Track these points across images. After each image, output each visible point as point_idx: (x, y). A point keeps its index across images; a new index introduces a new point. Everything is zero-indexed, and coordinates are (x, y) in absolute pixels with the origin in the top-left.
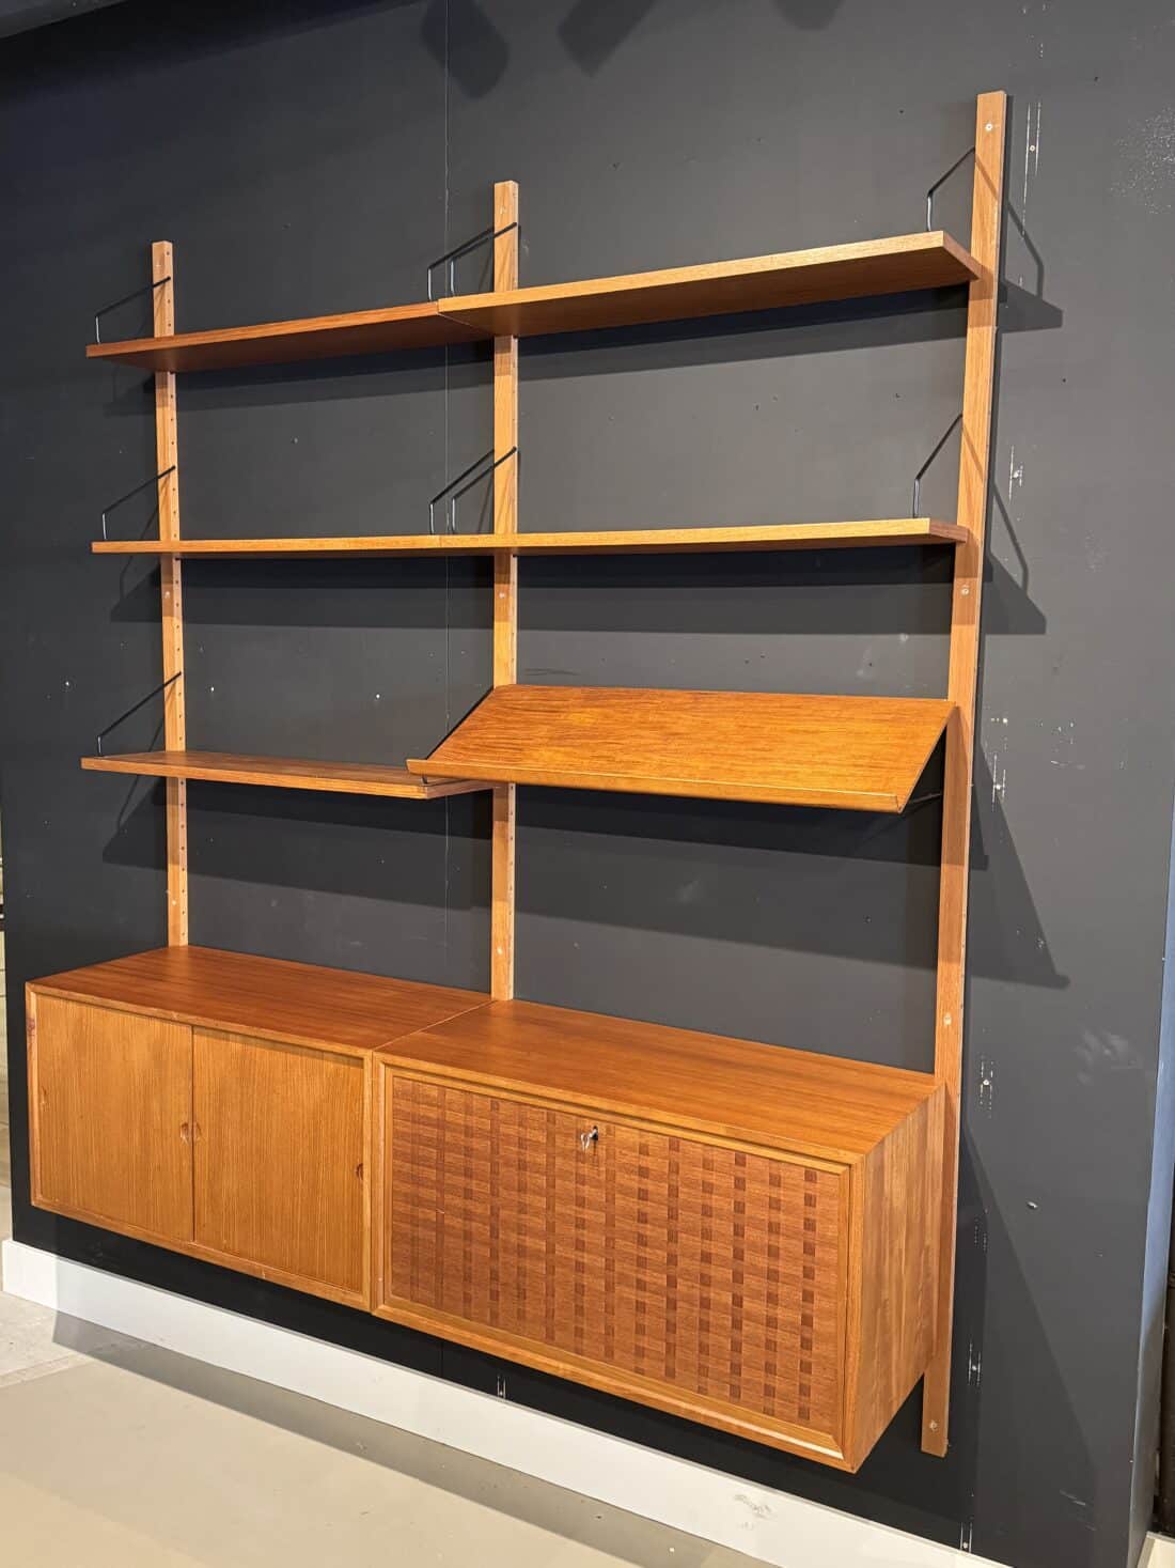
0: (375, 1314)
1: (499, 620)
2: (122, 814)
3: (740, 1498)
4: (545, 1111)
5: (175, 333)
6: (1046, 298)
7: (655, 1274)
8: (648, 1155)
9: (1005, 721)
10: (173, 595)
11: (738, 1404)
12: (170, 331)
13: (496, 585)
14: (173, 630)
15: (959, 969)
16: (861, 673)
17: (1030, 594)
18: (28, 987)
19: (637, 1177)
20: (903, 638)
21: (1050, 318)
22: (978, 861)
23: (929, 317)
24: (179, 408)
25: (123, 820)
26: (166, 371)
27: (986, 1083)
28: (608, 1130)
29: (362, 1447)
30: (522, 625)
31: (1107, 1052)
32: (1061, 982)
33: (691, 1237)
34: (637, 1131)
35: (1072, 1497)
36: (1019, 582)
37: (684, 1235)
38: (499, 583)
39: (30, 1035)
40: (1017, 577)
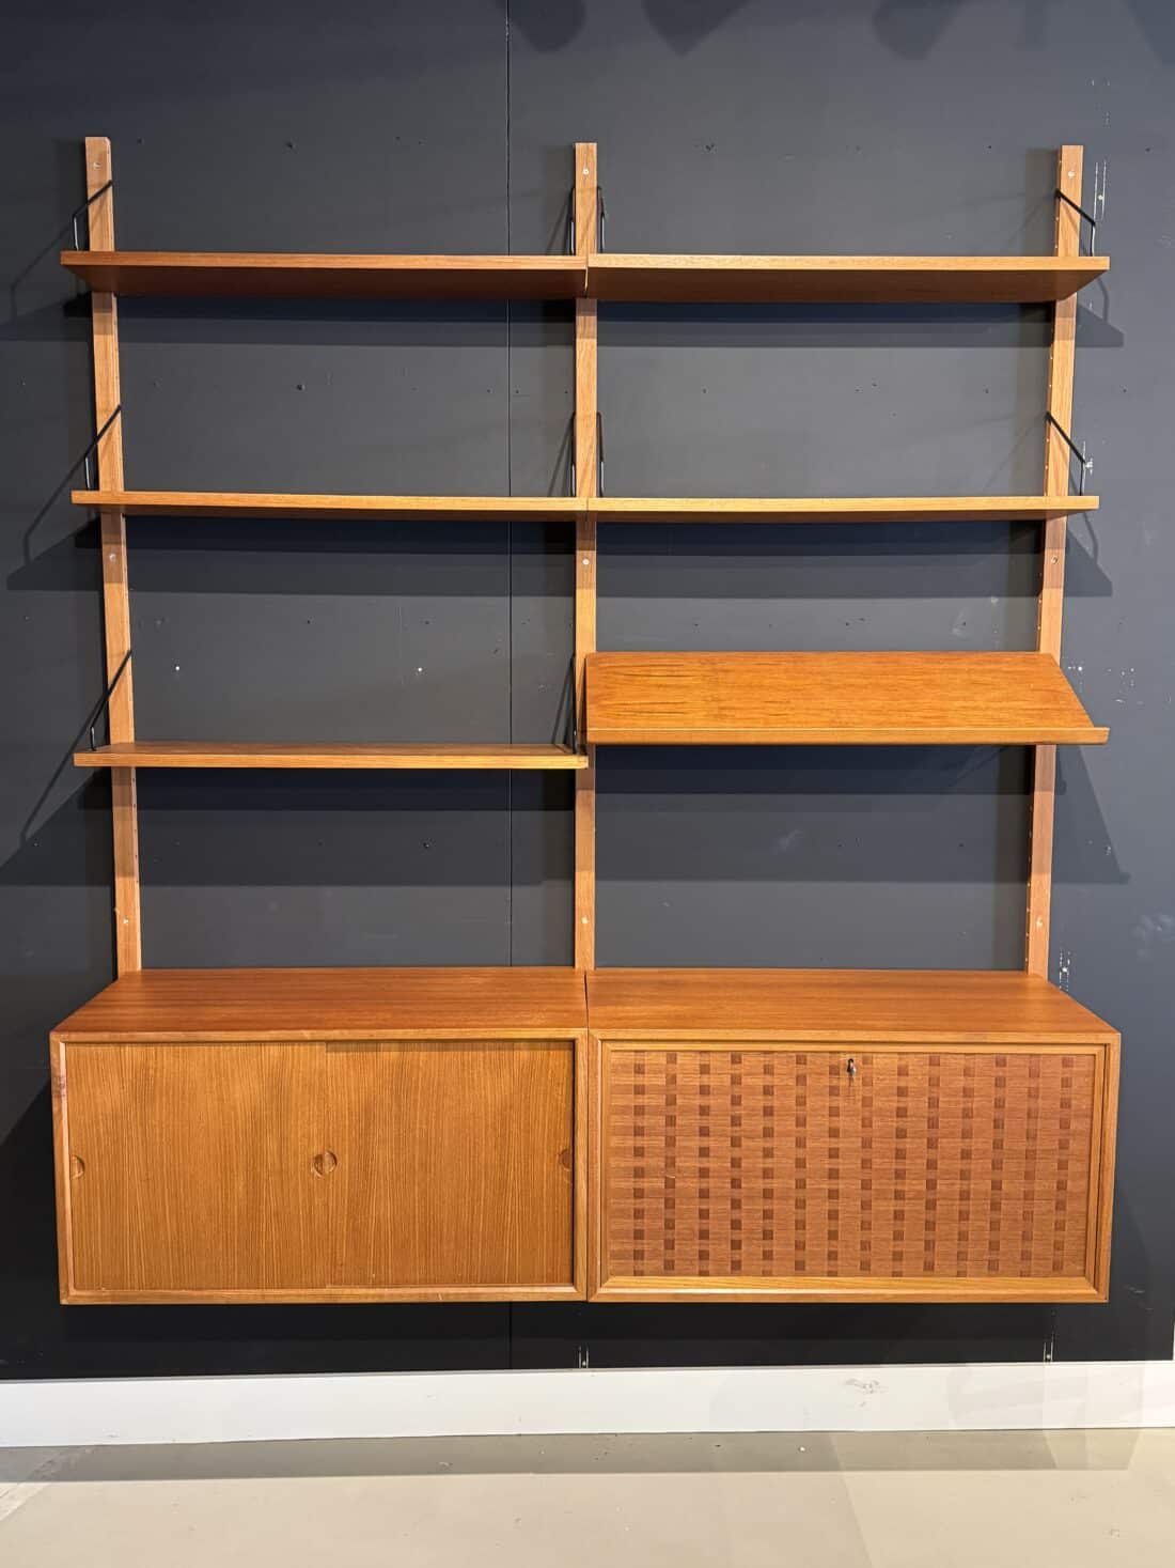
0: (593, 1300)
1: (581, 588)
2: (29, 821)
3: (851, 1382)
4: (794, 1054)
5: (117, 248)
6: (1111, 322)
7: (914, 1182)
8: (907, 1075)
9: (1080, 669)
10: (116, 558)
11: (997, 1275)
12: (110, 247)
13: (578, 552)
14: (118, 598)
15: (1047, 878)
16: (956, 631)
17: (1100, 564)
18: (53, 1037)
19: (896, 1098)
20: (994, 600)
21: (1114, 339)
22: (1060, 788)
23: (1012, 328)
24: (120, 340)
26: (111, 292)
27: (1065, 970)
28: (865, 1061)
29: (447, 1464)
31: (1159, 929)
32: (1123, 879)
33: (951, 1140)
34: (896, 1056)
35: (1132, 1289)
36: (1090, 553)
37: (944, 1140)
38: (583, 549)
39: (59, 1096)
40: (1088, 548)
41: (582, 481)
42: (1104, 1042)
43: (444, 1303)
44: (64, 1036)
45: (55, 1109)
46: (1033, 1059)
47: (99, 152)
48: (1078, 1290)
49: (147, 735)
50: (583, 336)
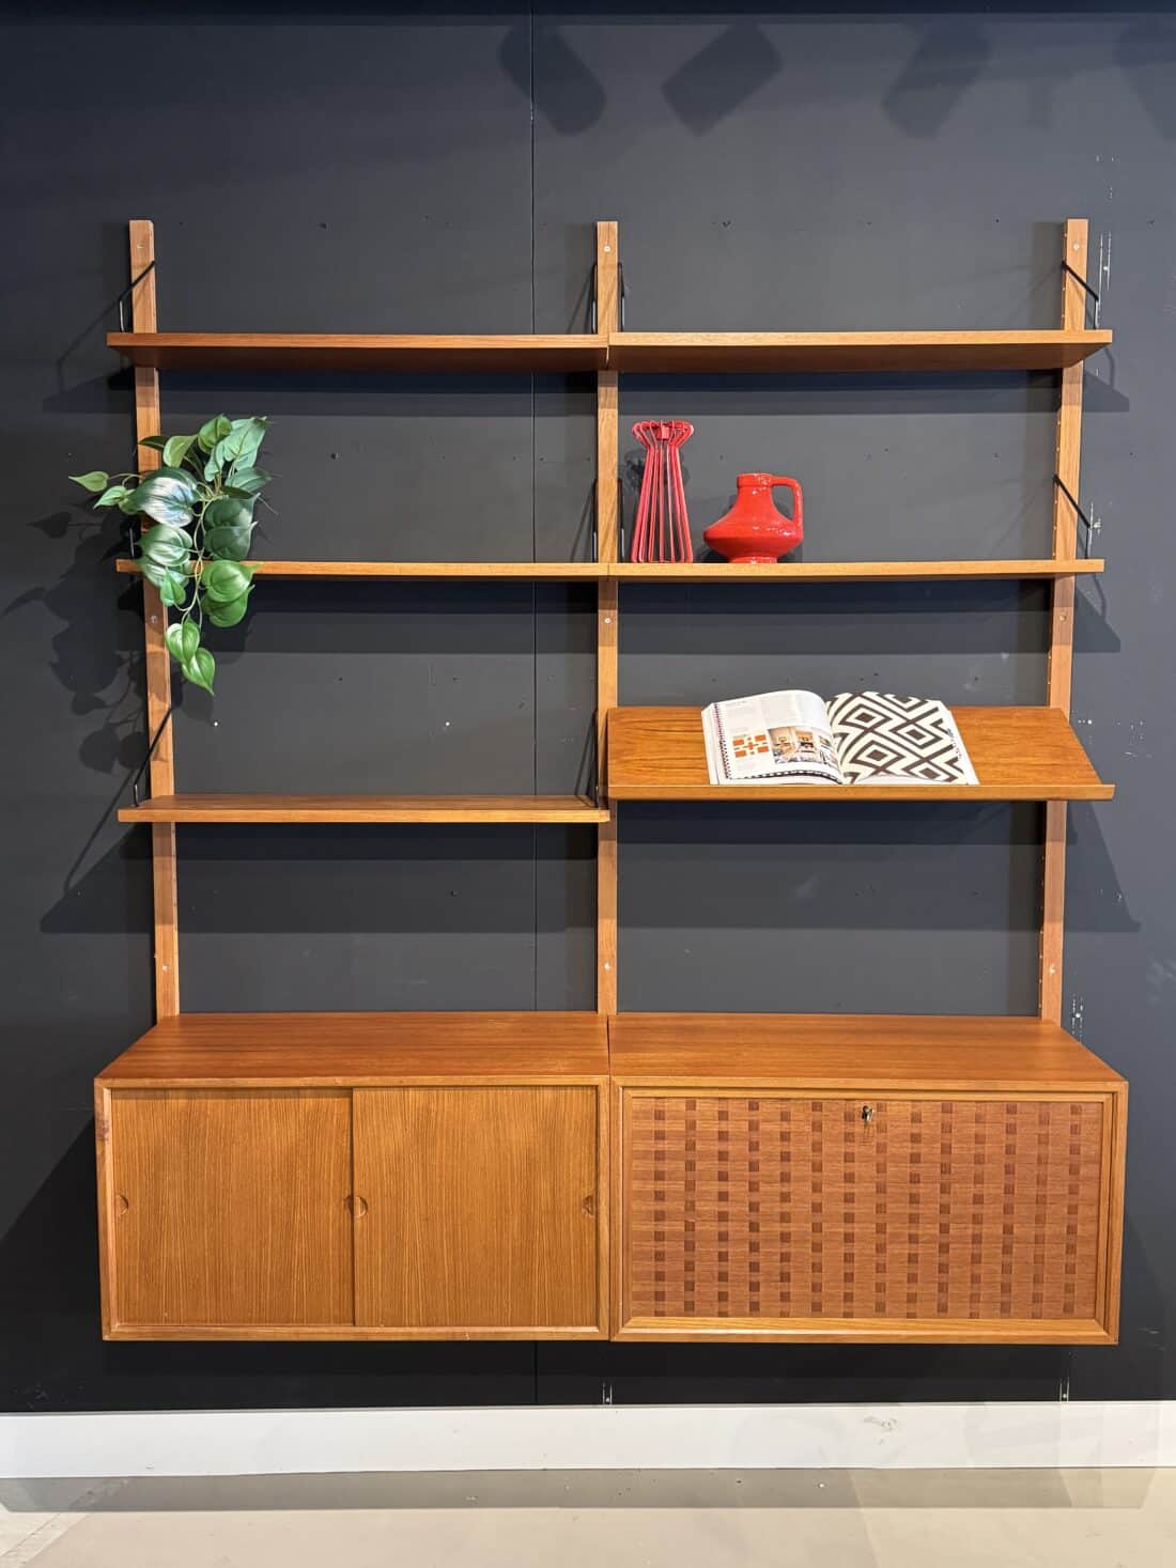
0: (615, 1339)
1: (603, 645)
2: (73, 872)
3: (869, 1420)
4: (810, 1102)
5: (159, 330)
6: (1117, 387)
7: (928, 1226)
8: (920, 1122)
9: (1090, 722)
10: (157, 620)
11: (1009, 1317)
12: (152, 328)
13: (600, 611)
14: (159, 659)
15: (1060, 926)
16: (968, 686)
17: (1108, 621)
18: (98, 1082)
19: (910, 1144)
20: (1005, 656)
21: (1121, 404)
22: (1071, 839)
23: (1020, 393)
24: (162, 411)
25: (73, 882)
26: (152, 366)
27: (1078, 1016)
28: (879, 1108)
29: (473, 1498)
30: (622, 650)
31: (1170, 975)
32: (1134, 927)
33: (964, 1186)
34: (910, 1103)
35: (1146, 1330)
36: (1099, 610)
37: (957, 1185)
38: (604, 609)
39: (103, 1140)
40: (1097, 607)
41: (603, 546)
42: (1112, 1090)
43: (469, 1342)
44: (109, 1081)
45: (98, 1153)
46: (1044, 1106)
47: (142, 233)
48: (1087, 1331)
49: (187, 789)
50: (604, 406)
